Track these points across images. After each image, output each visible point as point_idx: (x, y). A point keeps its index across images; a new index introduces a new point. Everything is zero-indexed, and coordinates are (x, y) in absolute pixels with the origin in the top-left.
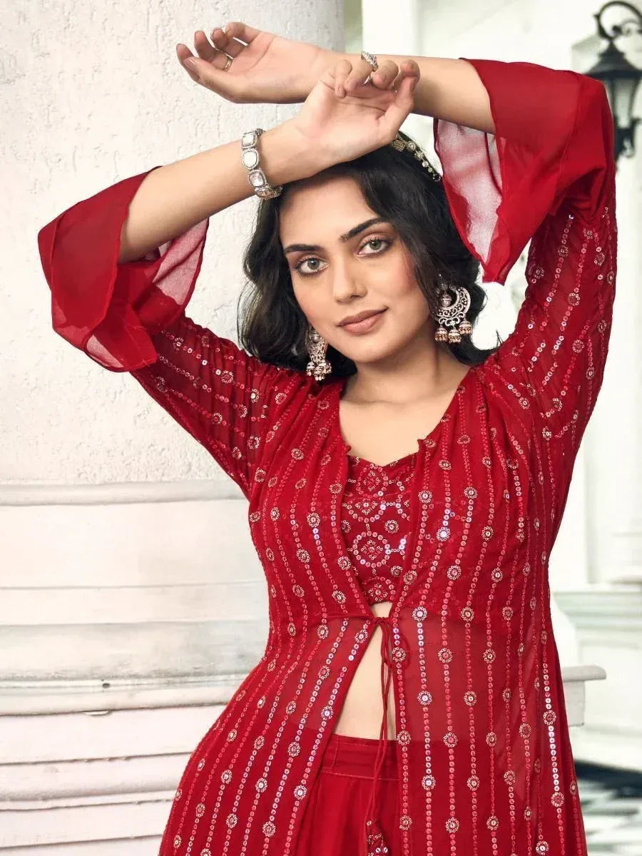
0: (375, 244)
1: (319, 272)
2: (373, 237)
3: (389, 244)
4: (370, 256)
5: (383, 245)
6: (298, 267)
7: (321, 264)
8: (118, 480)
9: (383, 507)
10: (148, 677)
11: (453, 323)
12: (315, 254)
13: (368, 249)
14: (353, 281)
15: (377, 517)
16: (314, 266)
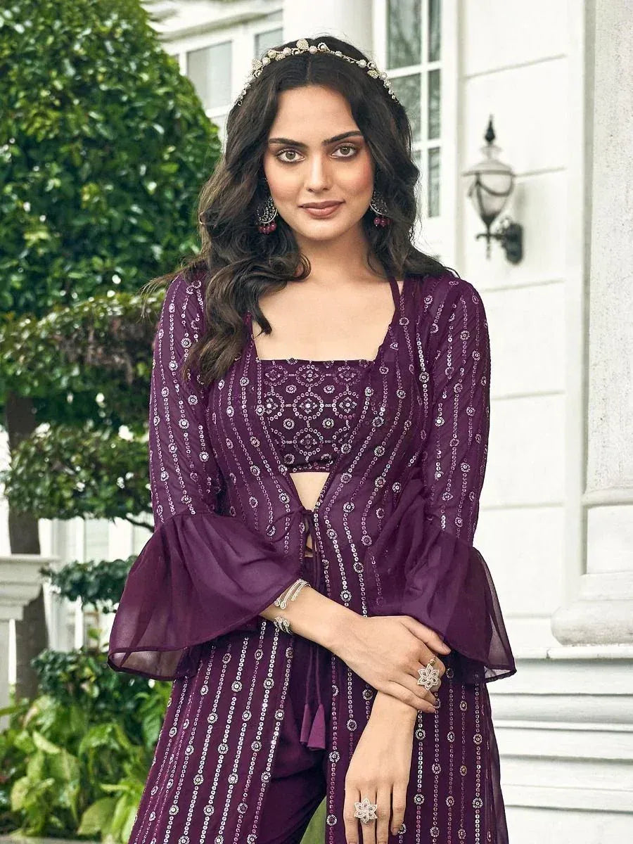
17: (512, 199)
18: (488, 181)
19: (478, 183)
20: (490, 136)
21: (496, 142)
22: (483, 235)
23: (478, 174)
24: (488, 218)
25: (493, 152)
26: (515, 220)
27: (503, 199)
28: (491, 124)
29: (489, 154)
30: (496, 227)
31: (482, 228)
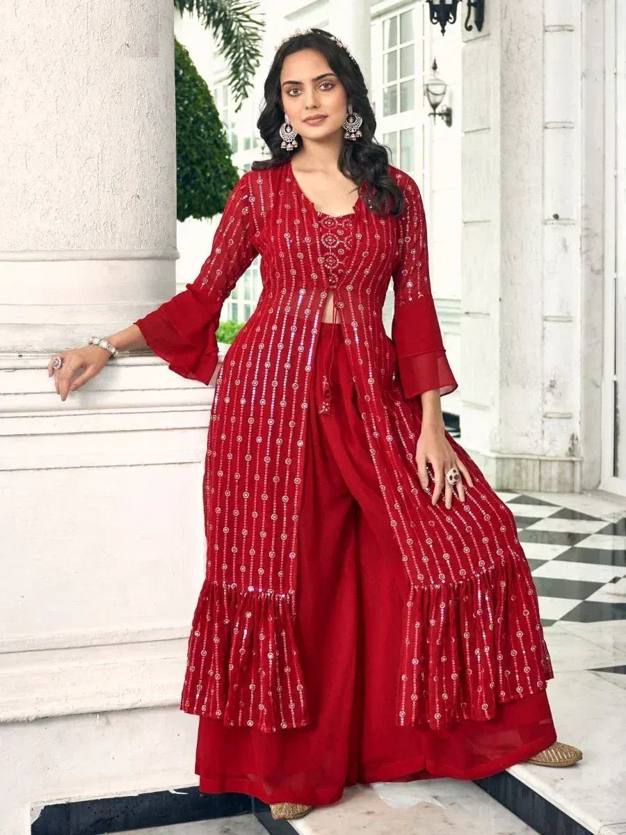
0: (326, 85)
1: (298, 95)
2: (324, 82)
3: (333, 86)
4: (324, 90)
5: (329, 87)
6: (288, 92)
7: (299, 92)
8: (31, 249)
9: (338, 243)
10: (42, 352)
11: (353, 131)
12: (297, 87)
13: (323, 87)
14: (315, 100)
15: (335, 247)
16: (295, 92)
17: (446, 97)
18: (432, 89)
19: (428, 90)
20: (435, 67)
21: (437, 70)
22: (432, 114)
23: (427, 85)
24: (434, 106)
25: (436, 74)
26: (449, 106)
27: (442, 96)
28: (435, 61)
29: (434, 76)
30: (438, 110)
31: (432, 111)
